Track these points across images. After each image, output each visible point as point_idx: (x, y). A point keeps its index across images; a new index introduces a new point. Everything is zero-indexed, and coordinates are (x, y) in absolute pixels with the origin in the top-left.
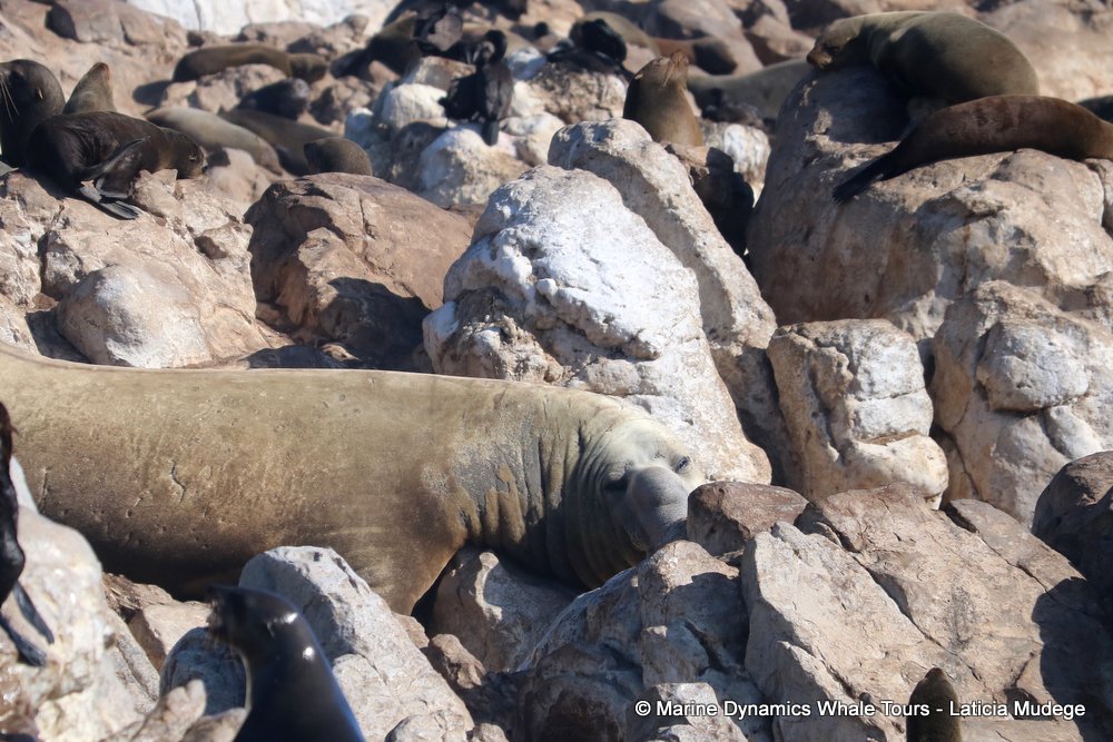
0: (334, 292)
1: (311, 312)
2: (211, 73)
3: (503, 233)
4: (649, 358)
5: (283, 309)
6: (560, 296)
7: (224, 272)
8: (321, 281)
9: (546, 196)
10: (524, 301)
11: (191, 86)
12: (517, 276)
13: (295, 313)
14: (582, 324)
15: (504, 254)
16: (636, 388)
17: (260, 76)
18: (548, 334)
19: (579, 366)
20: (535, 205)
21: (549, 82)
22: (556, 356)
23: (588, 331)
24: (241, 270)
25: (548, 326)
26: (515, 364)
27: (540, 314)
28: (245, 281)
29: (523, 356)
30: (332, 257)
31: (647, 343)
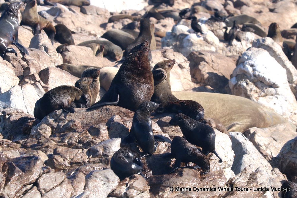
0: (208, 75)
1: (202, 79)
2: (117, 21)
3: (246, 62)
4: (277, 87)
5: (196, 79)
6: (259, 75)
7: (184, 71)
8: (204, 73)
9: (254, 54)
10: (251, 76)
11: (112, 24)
12: (249, 71)
13: (199, 80)
14: (263, 81)
15: (246, 66)
16: (275, 94)
17: (127, 21)
18: (256, 83)
19: (263, 90)
20: (252, 56)
21: (209, 24)
22: (258, 87)
23: (264, 82)
24: (188, 71)
25: (256, 81)
26: (250, 90)
27: (254, 79)
28: (189, 73)
29: (251, 88)
30: (206, 68)
31: (277, 85)
